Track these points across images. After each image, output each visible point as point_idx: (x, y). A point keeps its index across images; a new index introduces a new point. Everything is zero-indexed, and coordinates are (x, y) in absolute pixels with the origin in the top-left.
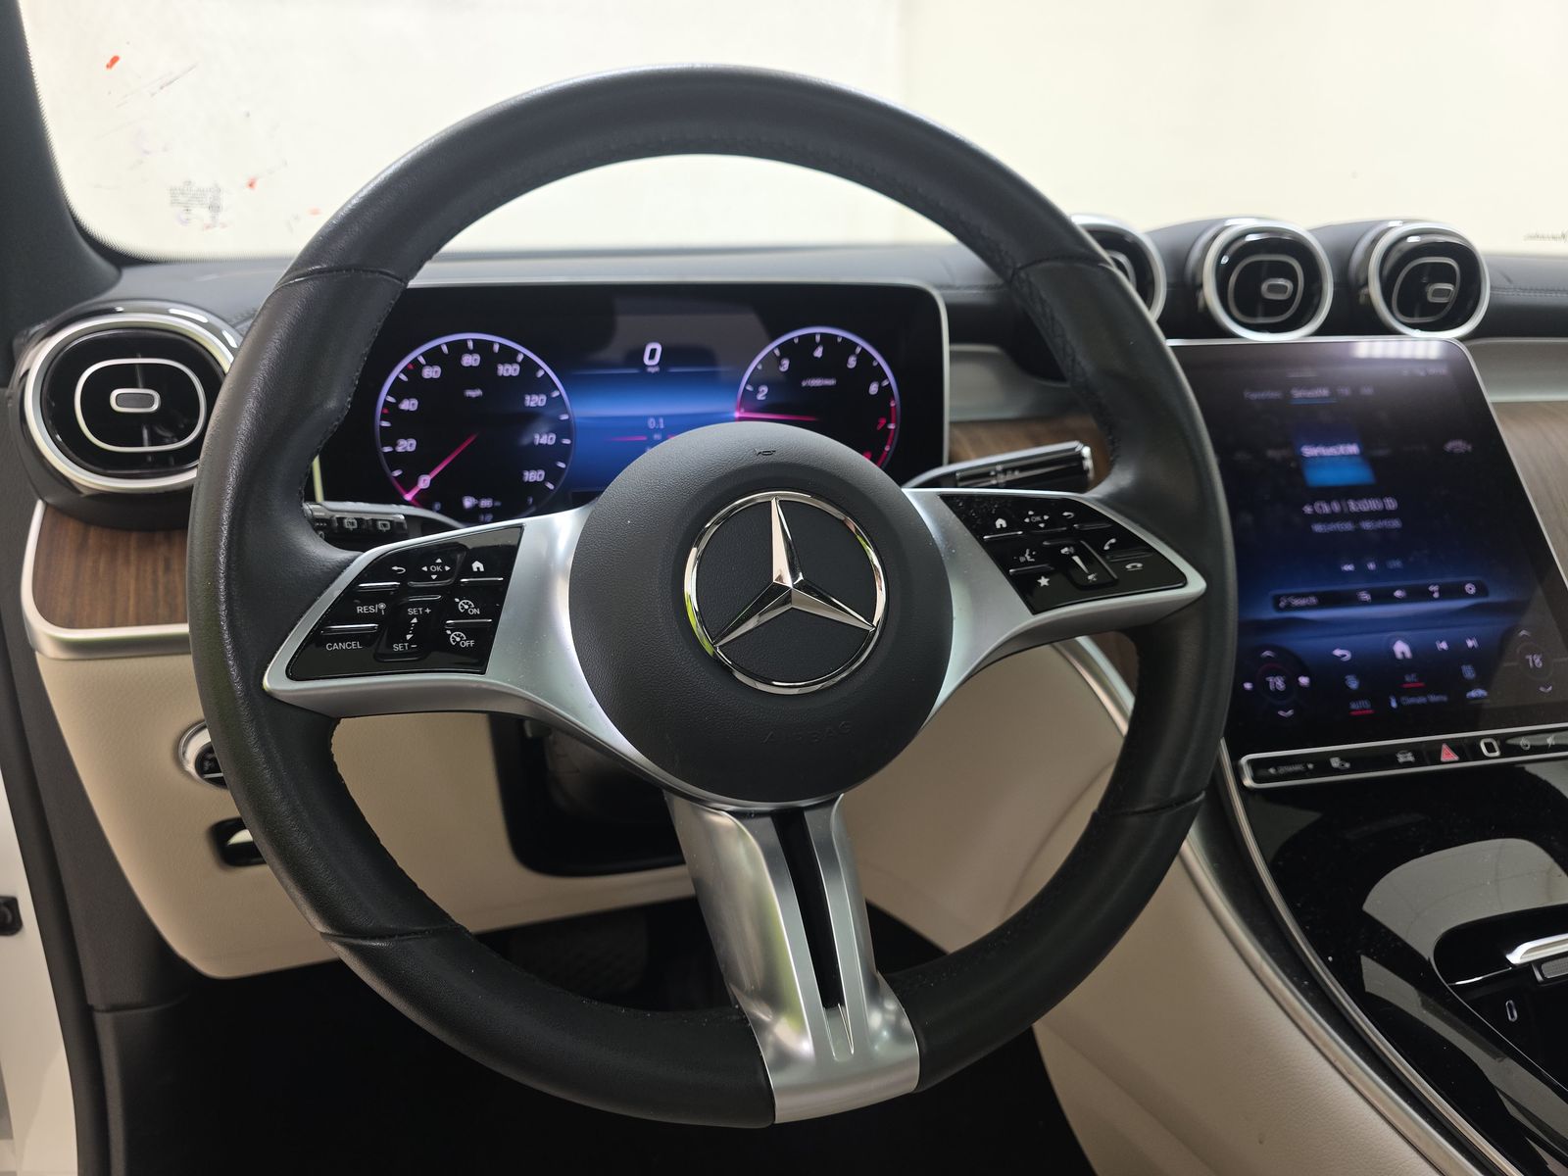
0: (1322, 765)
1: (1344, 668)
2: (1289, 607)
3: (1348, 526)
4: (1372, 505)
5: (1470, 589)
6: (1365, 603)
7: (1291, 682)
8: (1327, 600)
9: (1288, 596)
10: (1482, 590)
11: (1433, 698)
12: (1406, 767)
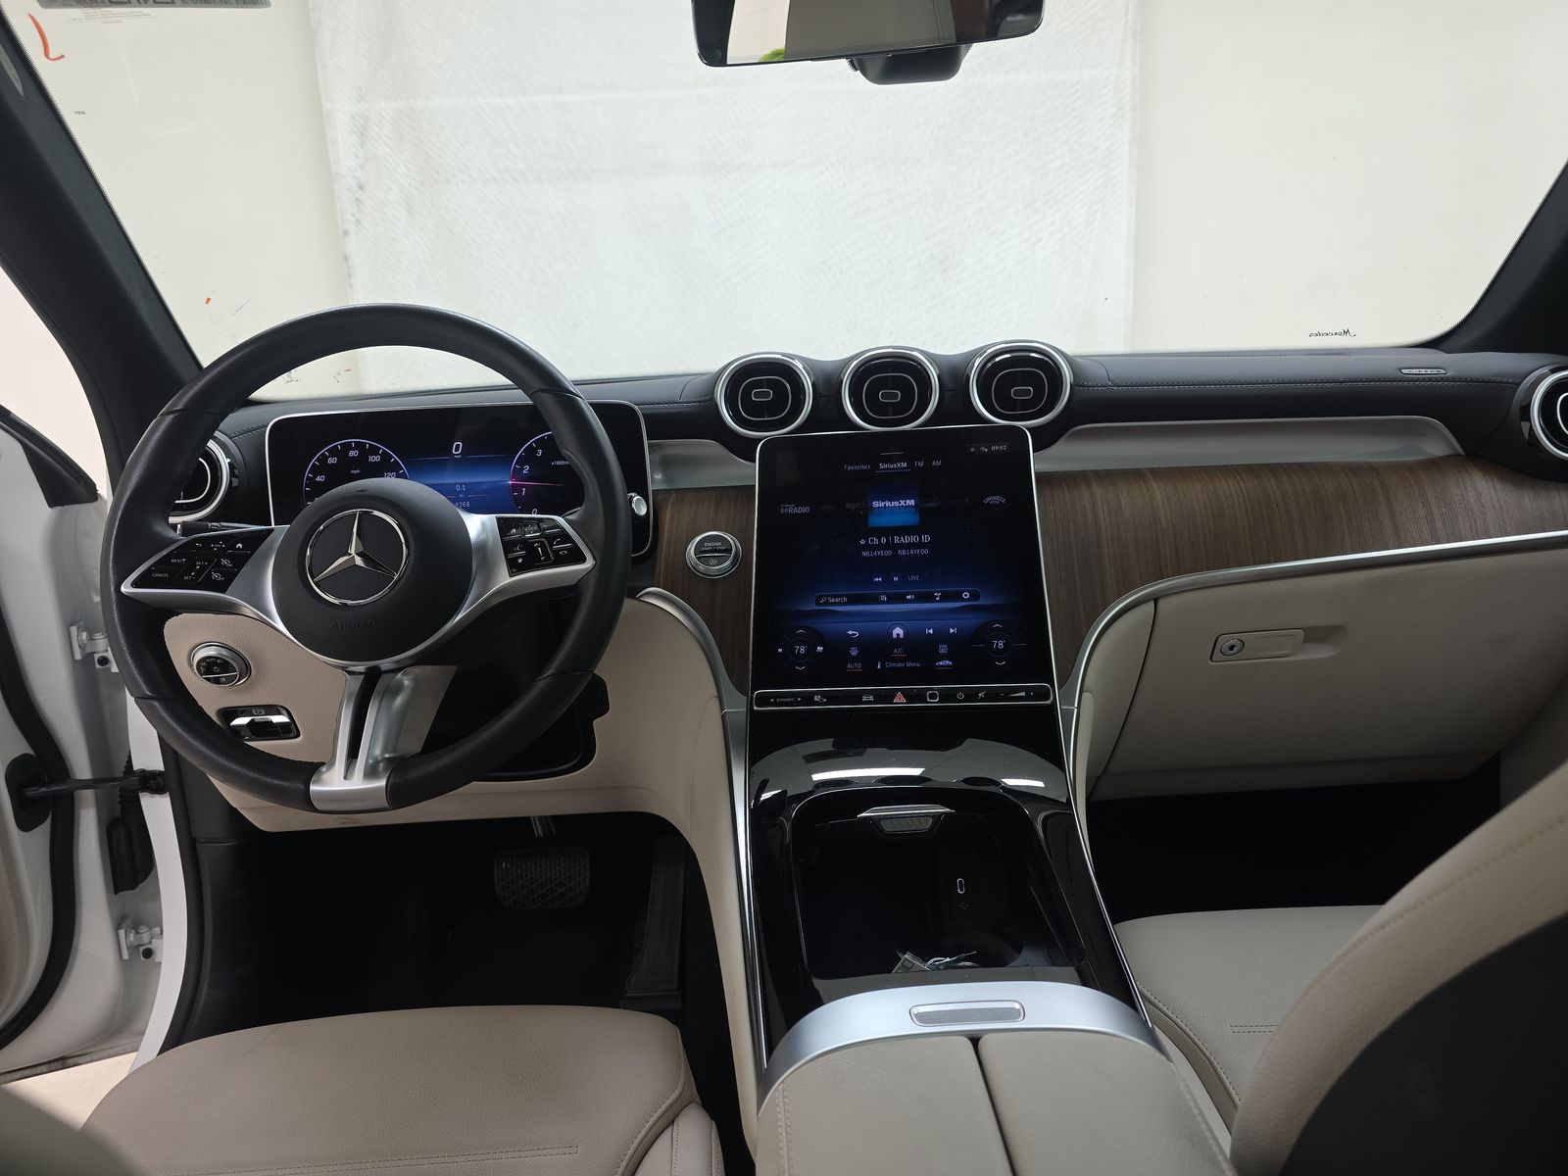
0: (808, 699)
1: (852, 641)
2: (826, 603)
3: (889, 553)
4: (913, 539)
5: (966, 595)
6: (883, 602)
7: (811, 650)
8: (853, 600)
9: (827, 596)
10: (974, 596)
11: (909, 664)
12: (867, 703)
